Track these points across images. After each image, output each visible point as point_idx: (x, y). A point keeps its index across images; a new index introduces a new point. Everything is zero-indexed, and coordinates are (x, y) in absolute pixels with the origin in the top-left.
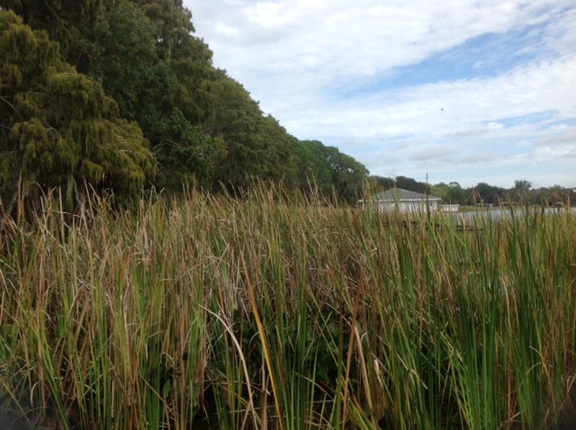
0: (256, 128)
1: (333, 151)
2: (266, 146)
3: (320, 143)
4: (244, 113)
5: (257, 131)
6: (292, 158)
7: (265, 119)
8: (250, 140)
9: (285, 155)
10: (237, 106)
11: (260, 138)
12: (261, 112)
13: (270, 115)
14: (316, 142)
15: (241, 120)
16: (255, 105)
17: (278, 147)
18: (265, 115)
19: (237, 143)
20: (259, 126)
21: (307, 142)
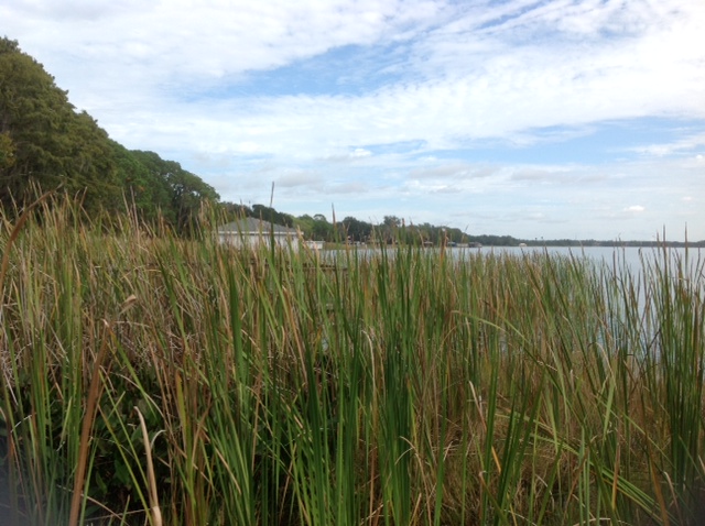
0: (63, 127)
1: (173, 167)
2: (75, 152)
3: (155, 155)
4: (45, 105)
5: (62, 130)
6: (116, 172)
7: (76, 116)
8: (52, 142)
9: (105, 166)
10: (33, 94)
11: (67, 140)
12: (71, 106)
13: (85, 112)
14: (150, 153)
15: (38, 113)
16: (61, 95)
17: (94, 155)
18: (78, 111)
19: (33, 146)
20: (68, 125)
21: (137, 153)
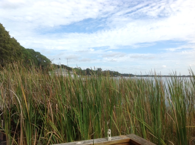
1: (38, 53)
2: (12, 49)
3: (33, 50)
5: (8, 43)
6: (22, 55)
7: (11, 39)
8: (6, 46)
9: (19, 53)
11: (10, 46)
13: (13, 38)
14: (32, 49)
15: (1, 38)
16: (7, 33)
17: (17, 50)
18: (11, 37)
19: (0, 47)
20: (9, 42)
